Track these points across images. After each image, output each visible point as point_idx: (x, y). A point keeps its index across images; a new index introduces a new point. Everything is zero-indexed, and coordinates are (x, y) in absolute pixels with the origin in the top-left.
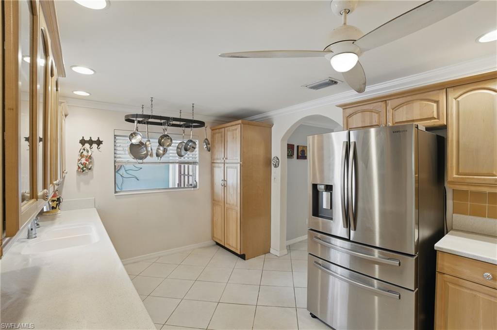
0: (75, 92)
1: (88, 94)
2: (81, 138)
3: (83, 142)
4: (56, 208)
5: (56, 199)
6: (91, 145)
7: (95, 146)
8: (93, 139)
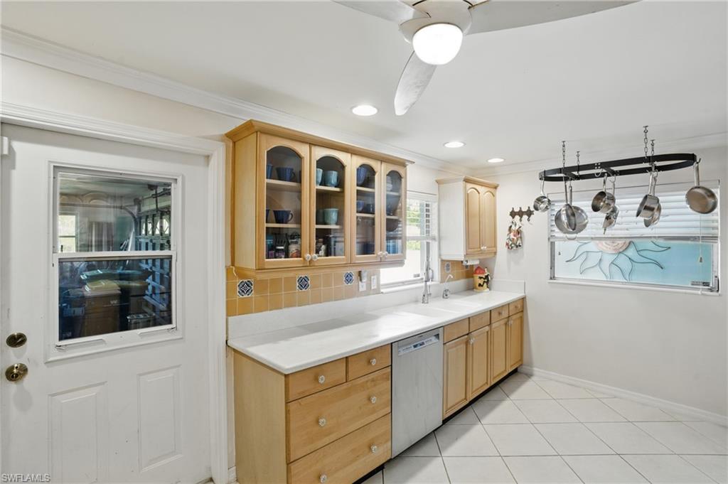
0: (490, 161)
1: (502, 160)
2: (511, 210)
3: (513, 214)
4: (482, 286)
5: (484, 277)
6: (521, 217)
7: (525, 217)
8: (523, 210)
